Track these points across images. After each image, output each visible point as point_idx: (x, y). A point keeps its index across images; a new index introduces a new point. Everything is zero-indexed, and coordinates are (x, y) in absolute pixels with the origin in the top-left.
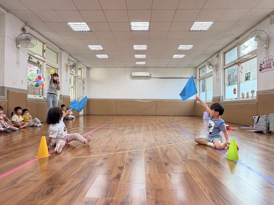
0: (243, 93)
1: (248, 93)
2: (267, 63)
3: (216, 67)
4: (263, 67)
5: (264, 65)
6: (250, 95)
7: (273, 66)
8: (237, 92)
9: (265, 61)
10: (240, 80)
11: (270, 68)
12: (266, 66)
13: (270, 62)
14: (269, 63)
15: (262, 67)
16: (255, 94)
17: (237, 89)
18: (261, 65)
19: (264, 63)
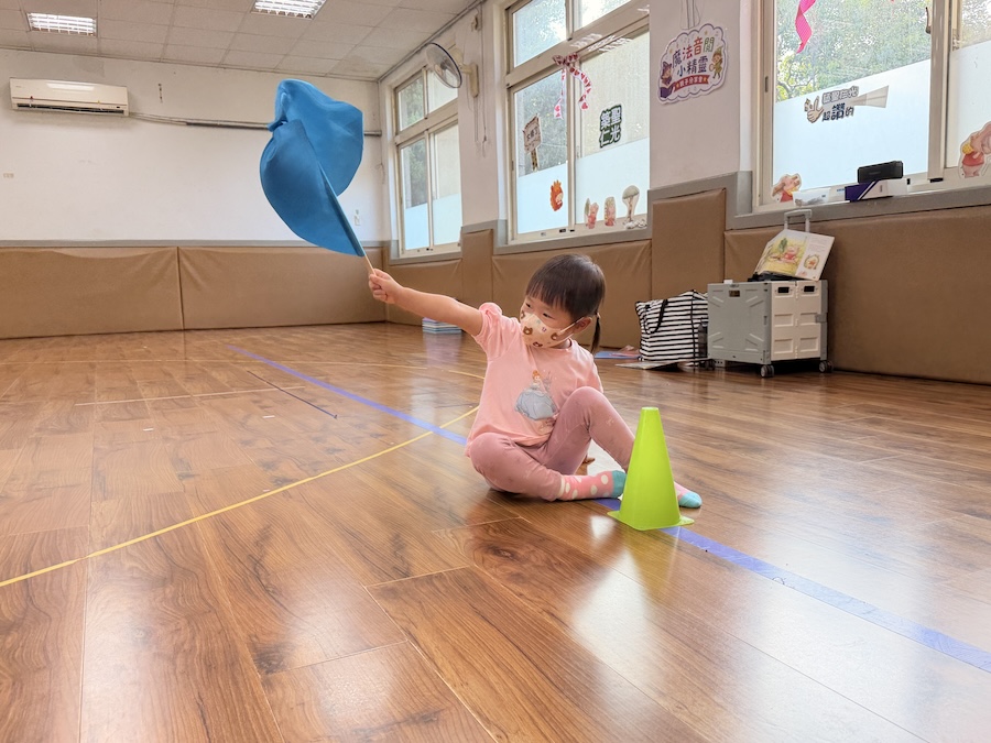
0: (592, 203)
1: (610, 204)
2: (691, 59)
3: (471, 81)
6: (621, 211)
7: (712, 74)
8: (565, 199)
9: (681, 48)
10: (578, 144)
12: (685, 75)
14: (698, 57)
16: (641, 207)
17: (564, 187)
18: (666, 67)
19: (679, 61)
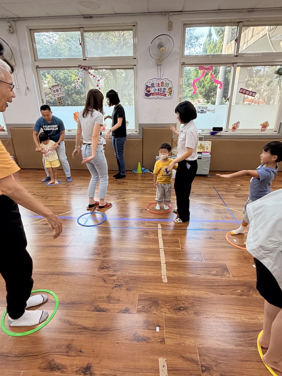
2: (160, 88)
4: (152, 91)
5: (154, 88)
7: (168, 94)
9: (155, 82)
11: (164, 96)
12: (157, 91)
13: (164, 87)
14: (162, 88)
15: (149, 91)
18: (147, 87)
19: (153, 87)
